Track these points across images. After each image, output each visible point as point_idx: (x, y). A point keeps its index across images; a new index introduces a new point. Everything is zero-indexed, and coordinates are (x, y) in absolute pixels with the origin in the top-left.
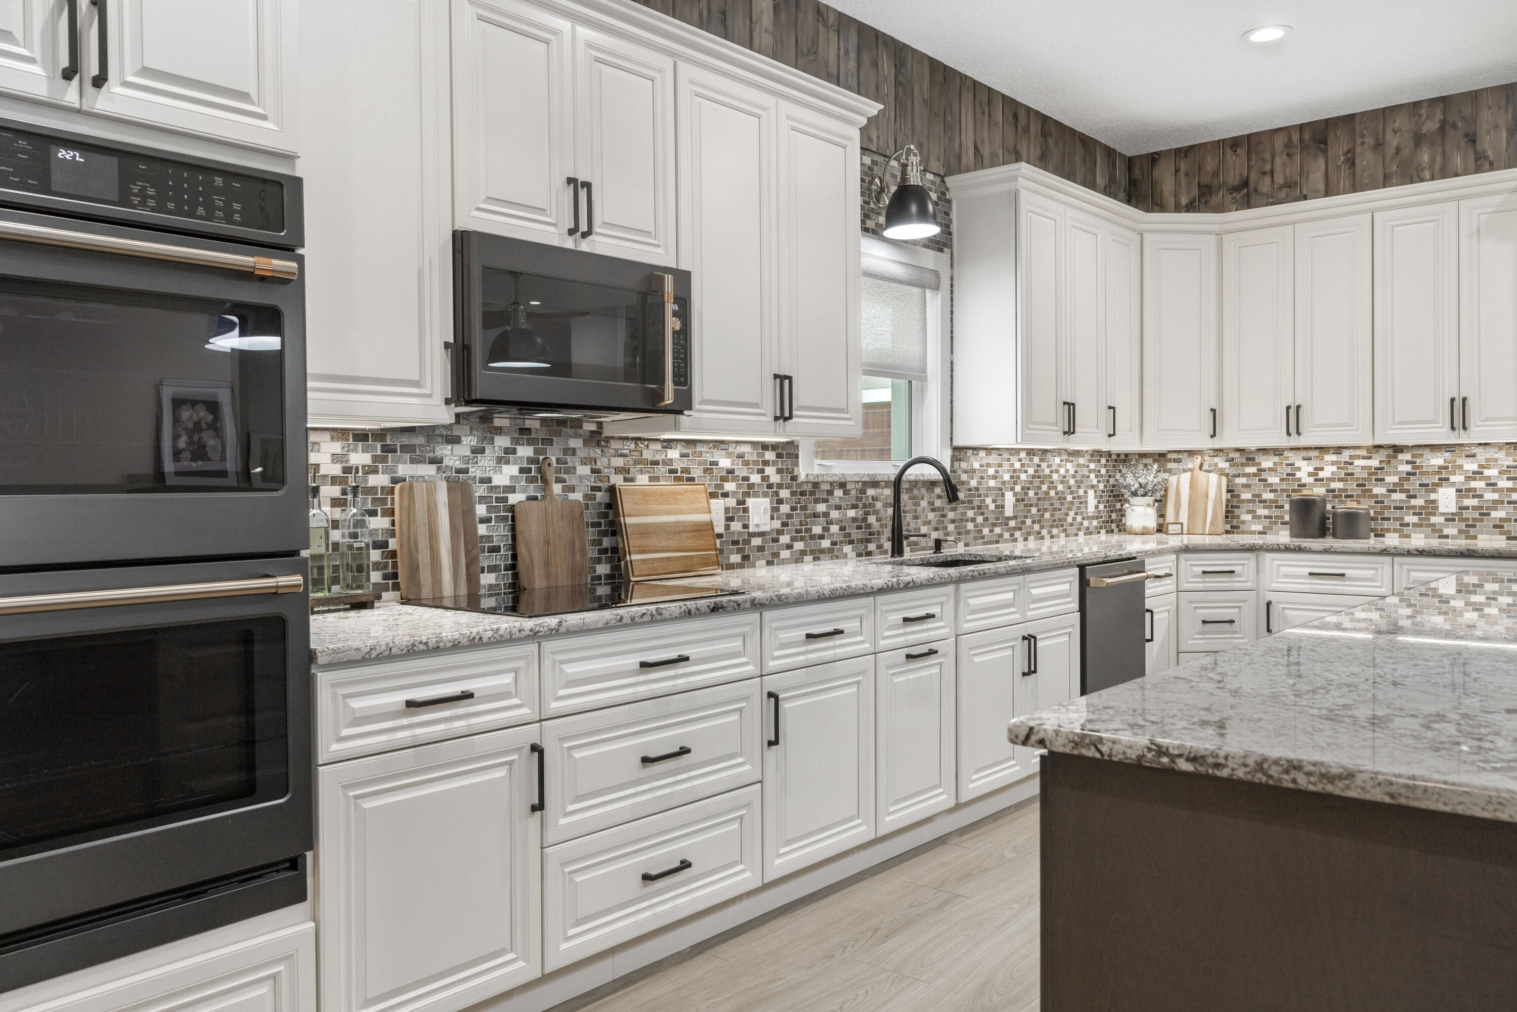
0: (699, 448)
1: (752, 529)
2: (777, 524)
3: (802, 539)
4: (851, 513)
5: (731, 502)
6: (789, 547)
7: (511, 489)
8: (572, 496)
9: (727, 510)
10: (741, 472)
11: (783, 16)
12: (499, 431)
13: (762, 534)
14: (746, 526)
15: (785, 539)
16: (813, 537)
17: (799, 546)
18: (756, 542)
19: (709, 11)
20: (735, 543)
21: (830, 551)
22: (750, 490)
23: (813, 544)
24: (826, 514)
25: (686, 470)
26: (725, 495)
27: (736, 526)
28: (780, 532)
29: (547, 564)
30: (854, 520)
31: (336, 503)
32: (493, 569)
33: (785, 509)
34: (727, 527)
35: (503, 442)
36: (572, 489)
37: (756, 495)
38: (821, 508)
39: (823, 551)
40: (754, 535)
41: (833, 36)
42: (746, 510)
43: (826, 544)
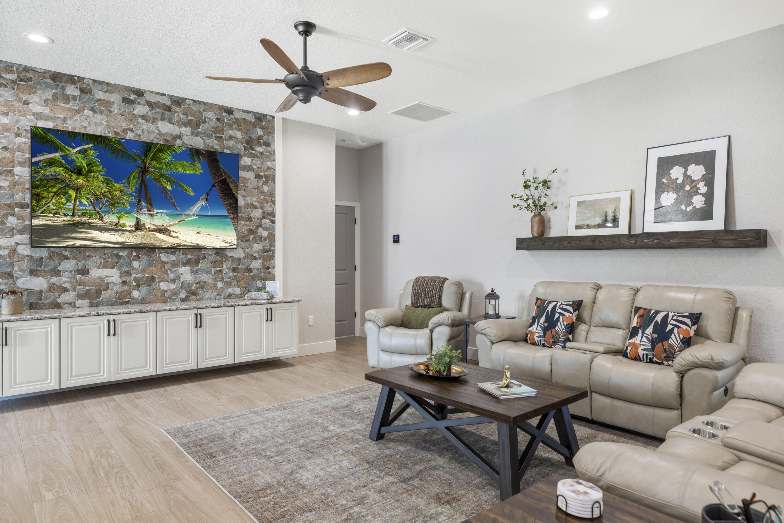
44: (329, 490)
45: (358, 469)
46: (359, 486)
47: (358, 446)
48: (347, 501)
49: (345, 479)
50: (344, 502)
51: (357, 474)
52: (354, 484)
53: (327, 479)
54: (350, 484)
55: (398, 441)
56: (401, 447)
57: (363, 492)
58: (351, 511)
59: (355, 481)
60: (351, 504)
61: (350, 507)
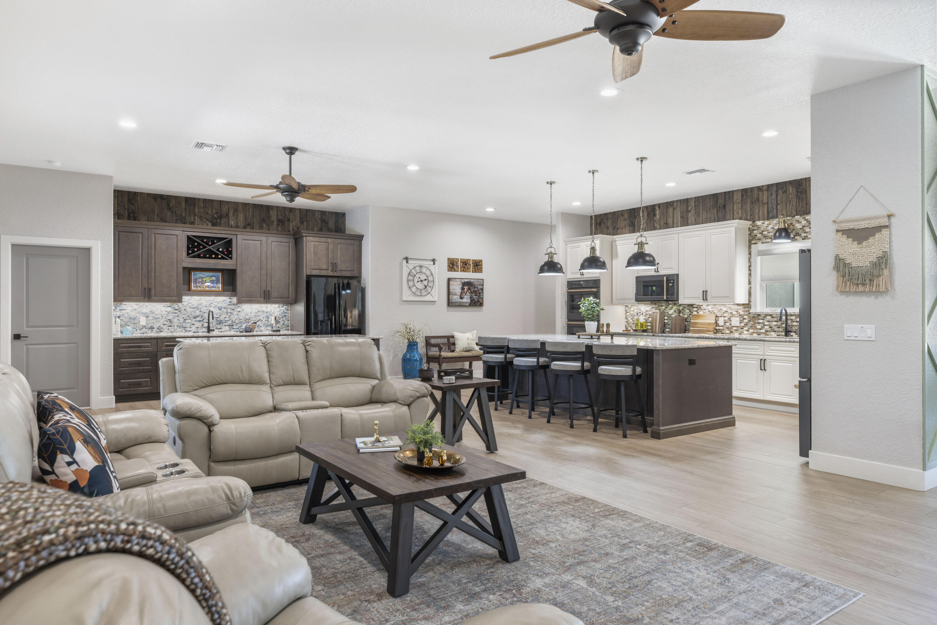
0: (717, 306)
1: (732, 325)
2: (742, 325)
3: (753, 329)
4: (775, 323)
5: (726, 318)
6: (747, 331)
7: (672, 314)
8: (684, 316)
9: (724, 320)
10: (729, 311)
11: (744, 197)
12: (670, 304)
13: (737, 327)
14: (731, 324)
15: (746, 328)
16: (758, 329)
17: (751, 331)
18: (735, 328)
19: (720, 207)
20: (727, 328)
21: (764, 333)
22: (733, 315)
23: (756, 331)
24: (763, 323)
25: (712, 311)
26: (725, 317)
27: (728, 324)
28: (745, 327)
29: (675, 328)
30: (775, 325)
31: (645, 316)
32: (668, 328)
33: (746, 321)
34: (725, 324)
35: (670, 306)
36: (685, 315)
37: (735, 317)
38: (761, 321)
39: (762, 333)
40: (734, 327)
41: (766, 193)
42: (731, 321)
43: (763, 331)
44: (550, 513)
45: (527, 527)
46: (524, 515)
47: (534, 551)
48: (531, 507)
49: (538, 520)
50: (534, 506)
51: (528, 523)
52: (528, 516)
53: (555, 520)
54: (533, 516)
55: (480, 556)
56: (479, 547)
57: (520, 511)
58: (527, 502)
59: (529, 519)
60: (529, 505)
61: (528, 503)
